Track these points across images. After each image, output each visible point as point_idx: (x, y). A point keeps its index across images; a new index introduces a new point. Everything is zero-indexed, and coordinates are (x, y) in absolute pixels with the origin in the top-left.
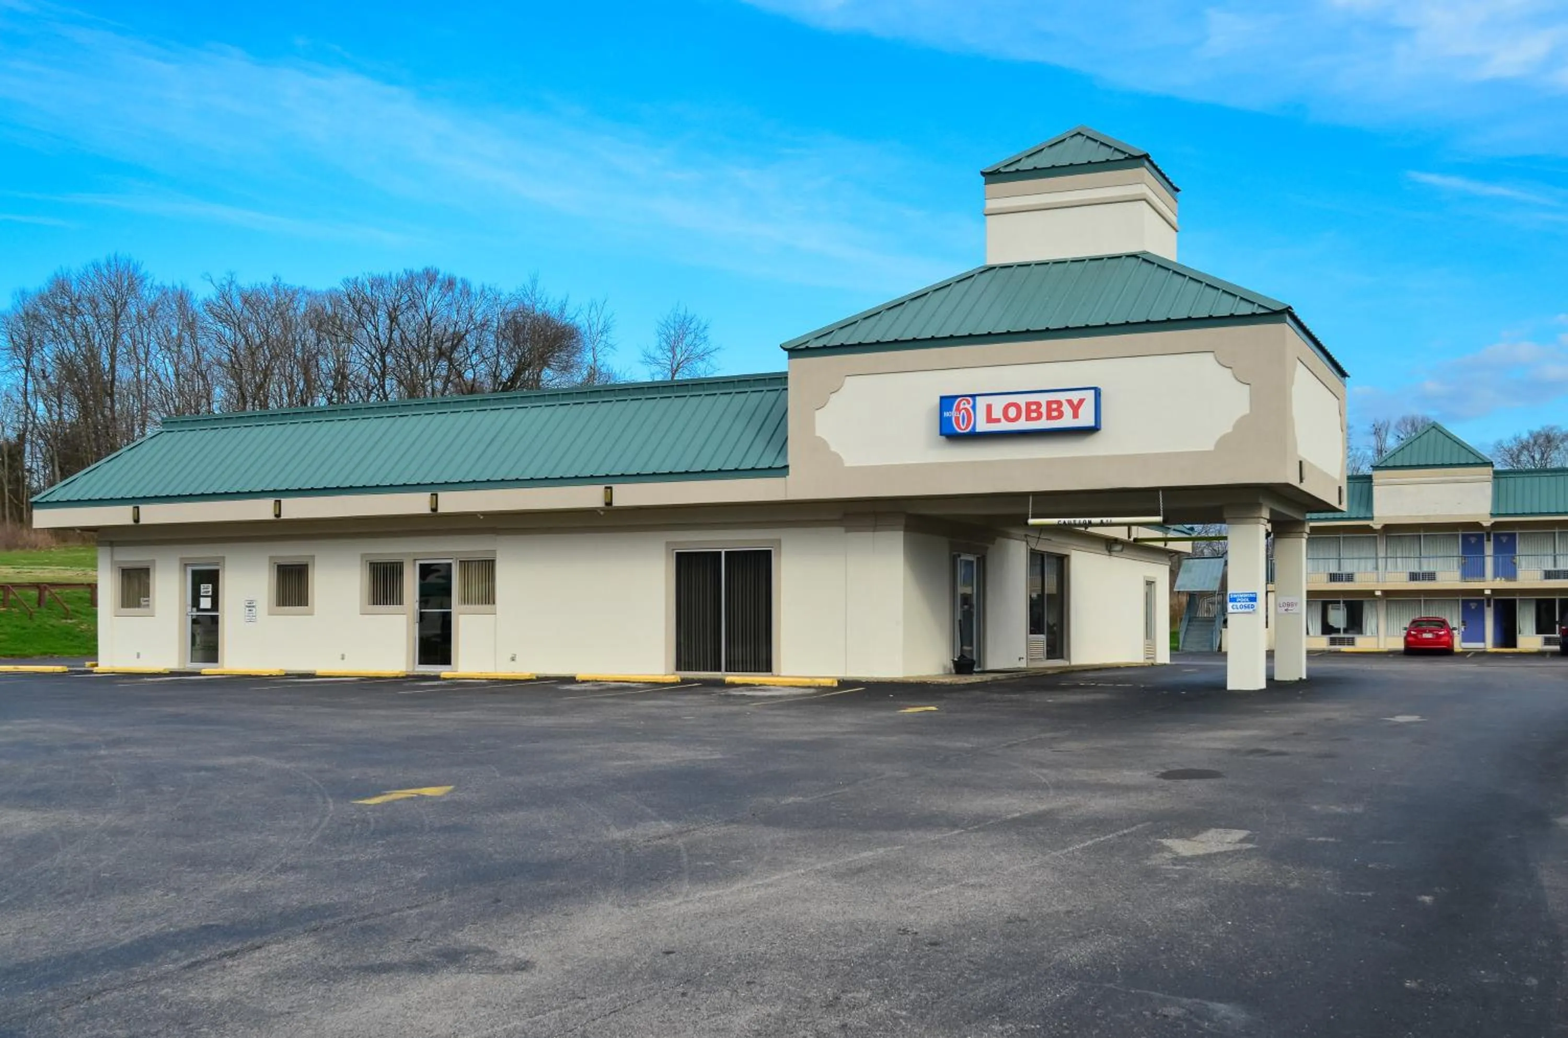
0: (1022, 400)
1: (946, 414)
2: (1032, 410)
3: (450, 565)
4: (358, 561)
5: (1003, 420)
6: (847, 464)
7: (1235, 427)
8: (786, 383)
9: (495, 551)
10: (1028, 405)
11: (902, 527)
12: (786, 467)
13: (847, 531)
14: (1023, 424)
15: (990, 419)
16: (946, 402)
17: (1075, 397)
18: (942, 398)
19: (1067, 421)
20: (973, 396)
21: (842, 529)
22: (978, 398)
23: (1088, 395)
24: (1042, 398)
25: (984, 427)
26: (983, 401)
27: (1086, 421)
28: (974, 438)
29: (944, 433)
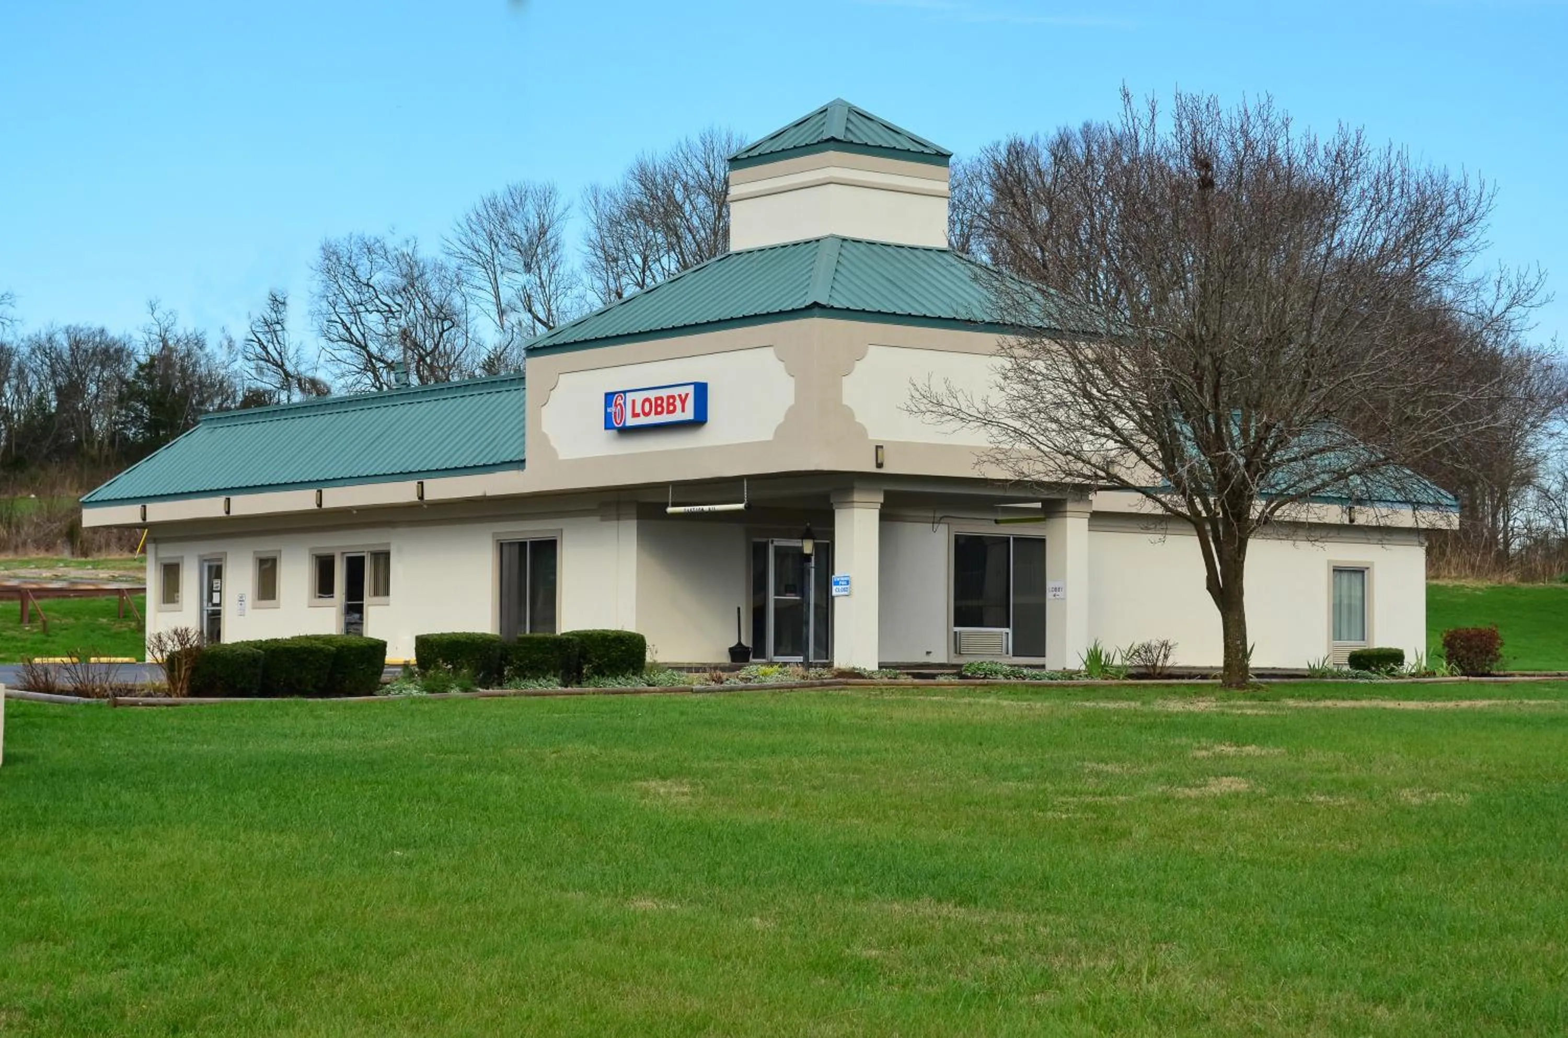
0: (652, 395)
1: (609, 410)
2: (658, 406)
3: (363, 558)
4: (307, 552)
5: (642, 415)
6: (562, 457)
7: (787, 416)
8: (524, 384)
9: (389, 544)
10: (656, 399)
11: (635, 516)
12: (523, 461)
13: (602, 520)
14: (653, 419)
15: (635, 415)
16: (609, 397)
17: (682, 391)
18: (607, 395)
19: (678, 416)
20: (625, 392)
21: (598, 518)
22: (627, 394)
23: (690, 390)
24: (664, 393)
25: (631, 422)
26: (630, 397)
27: (689, 415)
28: (626, 431)
29: (608, 426)
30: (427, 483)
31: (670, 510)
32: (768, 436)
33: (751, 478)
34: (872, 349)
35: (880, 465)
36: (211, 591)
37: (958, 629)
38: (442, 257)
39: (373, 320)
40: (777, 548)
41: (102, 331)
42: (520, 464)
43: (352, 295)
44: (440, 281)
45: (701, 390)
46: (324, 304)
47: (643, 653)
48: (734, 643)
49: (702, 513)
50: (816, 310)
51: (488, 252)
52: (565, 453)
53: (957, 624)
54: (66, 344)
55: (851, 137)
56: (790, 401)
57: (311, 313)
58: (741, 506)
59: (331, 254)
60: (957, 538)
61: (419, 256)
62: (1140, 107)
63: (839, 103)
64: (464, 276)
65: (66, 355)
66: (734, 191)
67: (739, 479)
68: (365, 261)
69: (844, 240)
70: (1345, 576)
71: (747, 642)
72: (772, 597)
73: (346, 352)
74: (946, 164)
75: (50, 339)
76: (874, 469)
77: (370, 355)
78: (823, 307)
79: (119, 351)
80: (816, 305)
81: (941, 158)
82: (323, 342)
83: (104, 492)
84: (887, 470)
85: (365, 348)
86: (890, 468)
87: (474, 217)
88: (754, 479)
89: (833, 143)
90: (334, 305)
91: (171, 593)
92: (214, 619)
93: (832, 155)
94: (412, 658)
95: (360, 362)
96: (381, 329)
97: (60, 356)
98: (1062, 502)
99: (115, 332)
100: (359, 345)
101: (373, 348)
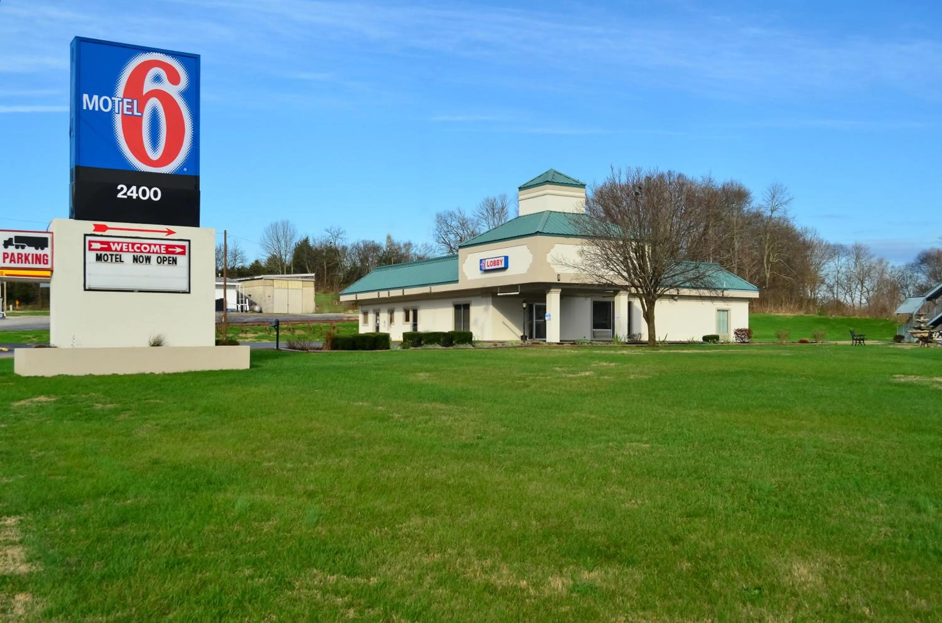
1: (481, 265)
4: (402, 309)
5: (490, 266)
7: (530, 266)
8: (458, 257)
11: (490, 296)
15: (488, 266)
17: (501, 259)
18: (480, 260)
19: (500, 266)
20: (485, 259)
21: (481, 297)
23: (503, 258)
24: (496, 259)
25: (487, 268)
26: (487, 260)
27: (503, 266)
28: (487, 271)
29: (481, 269)
30: (432, 287)
31: (499, 294)
32: (525, 272)
33: (520, 284)
34: (556, 245)
35: (559, 280)
36: (377, 320)
37: (594, 330)
38: (472, 217)
39: (452, 237)
40: (536, 306)
41: (373, 242)
42: (457, 281)
43: (446, 229)
44: (472, 224)
45: (506, 258)
46: (437, 232)
47: (472, 338)
48: (522, 334)
49: (507, 295)
50: (538, 233)
51: (486, 215)
52: (469, 278)
53: (594, 328)
54: (362, 246)
55: (553, 180)
56: (531, 261)
57: (433, 235)
58: (518, 293)
59: (439, 216)
60: (594, 302)
61: (466, 217)
62: (616, 171)
63: (551, 170)
64: (479, 222)
65: (363, 249)
66: (520, 197)
67: (517, 285)
68: (449, 218)
69: (551, 212)
70: (722, 313)
71: (527, 334)
72: (534, 320)
73: (444, 247)
74: (585, 188)
75: (358, 244)
76: (557, 281)
77: (451, 248)
78: (540, 232)
79: (378, 247)
80: (538, 232)
81: (583, 186)
82: (437, 243)
83: (346, 291)
84: (561, 282)
85: (450, 245)
86: (562, 281)
87: (482, 204)
88: (522, 285)
89: (547, 182)
90: (440, 232)
91: (366, 321)
92: (378, 328)
93: (548, 186)
94: (401, 339)
95: (449, 249)
96: (454, 239)
97: (361, 249)
98: (619, 291)
99: (377, 242)
100: (448, 244)
101: (452, 245)
